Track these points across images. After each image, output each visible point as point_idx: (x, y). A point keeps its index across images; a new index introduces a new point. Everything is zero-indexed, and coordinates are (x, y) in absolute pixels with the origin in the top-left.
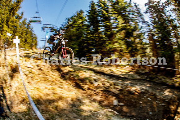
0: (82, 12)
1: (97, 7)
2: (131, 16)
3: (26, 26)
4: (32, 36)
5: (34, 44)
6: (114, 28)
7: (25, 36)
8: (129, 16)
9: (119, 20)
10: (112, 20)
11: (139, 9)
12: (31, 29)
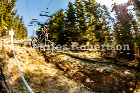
0: (62, 10)
1: (74, 6)
2: (100, 13)
3: (19, 21)
4: (23, 29)
5: (24, 35)
6: (87, 23)
7: (18, 28)
8: (98, 14)
9: (91, 17)
10: (85, 17)
11: (107, 8)
12: (23, 23)
